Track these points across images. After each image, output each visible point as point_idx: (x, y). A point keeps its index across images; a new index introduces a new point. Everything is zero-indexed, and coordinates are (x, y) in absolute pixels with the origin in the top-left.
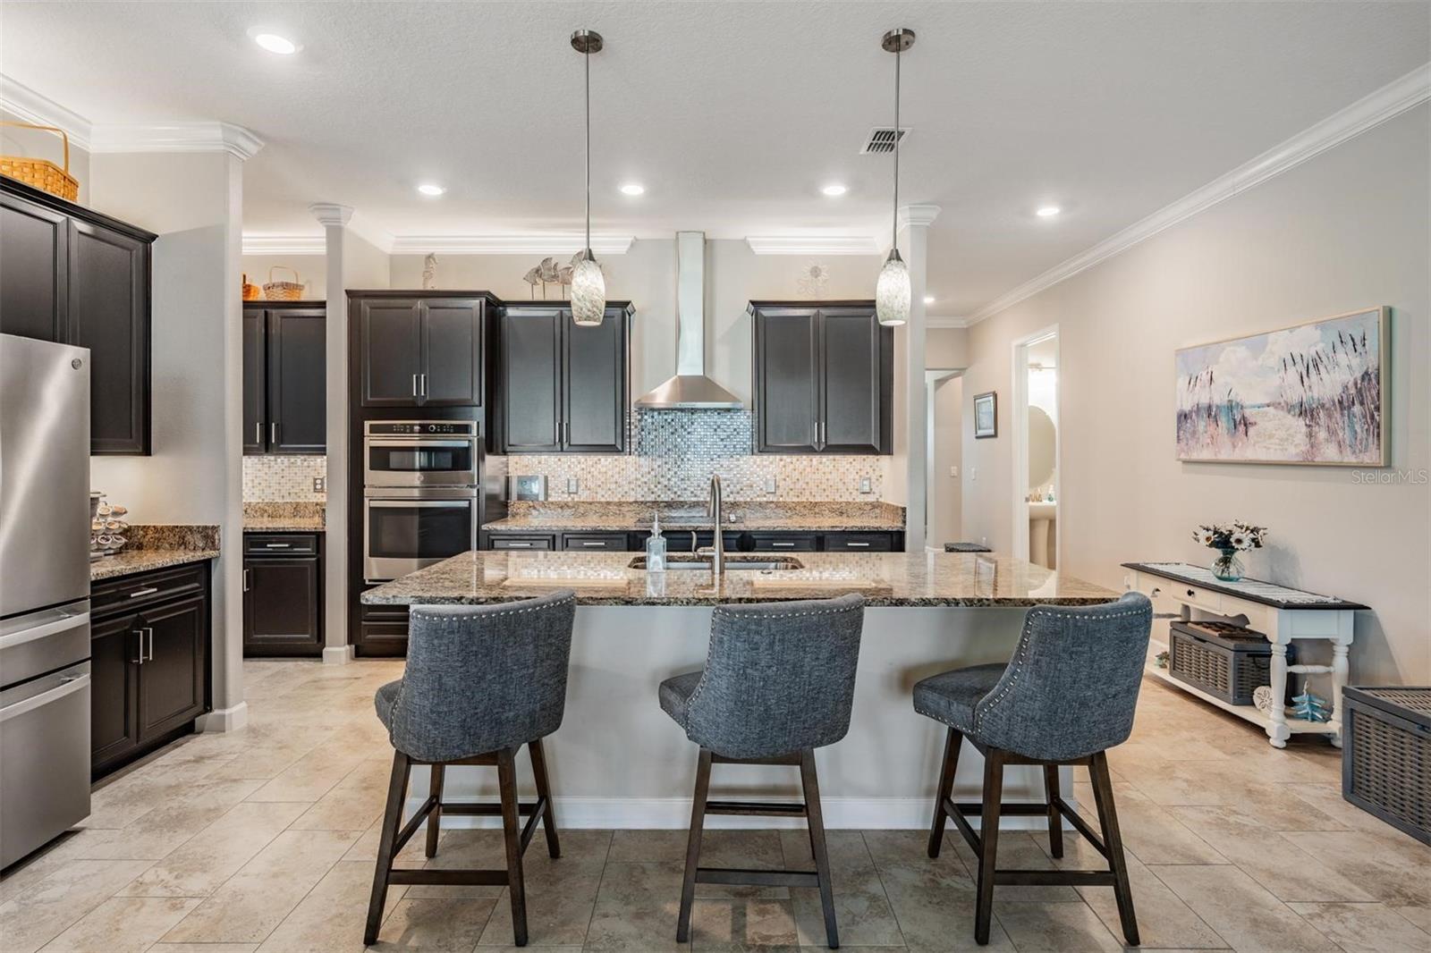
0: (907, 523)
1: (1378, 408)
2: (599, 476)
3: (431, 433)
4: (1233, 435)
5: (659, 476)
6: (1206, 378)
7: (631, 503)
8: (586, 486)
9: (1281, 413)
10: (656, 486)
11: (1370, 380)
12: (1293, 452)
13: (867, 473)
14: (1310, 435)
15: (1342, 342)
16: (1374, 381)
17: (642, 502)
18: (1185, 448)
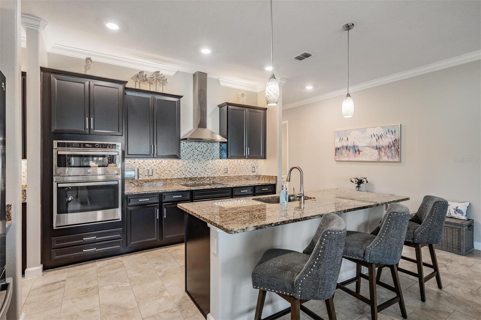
0: (278, 181)
1: (399, 148)
2: (162, 168)
3: (97, 148)
4: (355, 154)
5: (186, 168)
6: (346, 139)
7: (176, 179)
8: (156, 172)
9: (370, 149)
10: (185, 172)
11: (397, 141)
12: (374, 159)
13: (254, 165)
14: (379, 154)
15: (389, 132)
16: (398, 142)
17: (180, 178)
18: (338, 157)
